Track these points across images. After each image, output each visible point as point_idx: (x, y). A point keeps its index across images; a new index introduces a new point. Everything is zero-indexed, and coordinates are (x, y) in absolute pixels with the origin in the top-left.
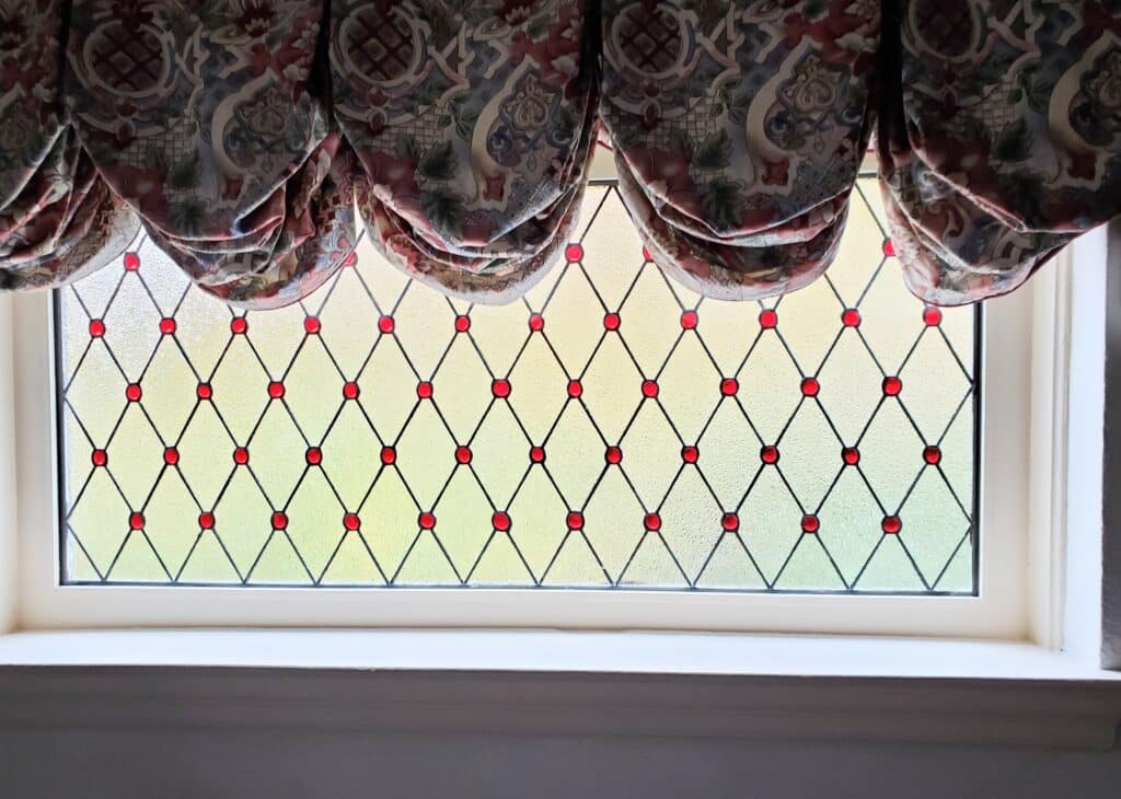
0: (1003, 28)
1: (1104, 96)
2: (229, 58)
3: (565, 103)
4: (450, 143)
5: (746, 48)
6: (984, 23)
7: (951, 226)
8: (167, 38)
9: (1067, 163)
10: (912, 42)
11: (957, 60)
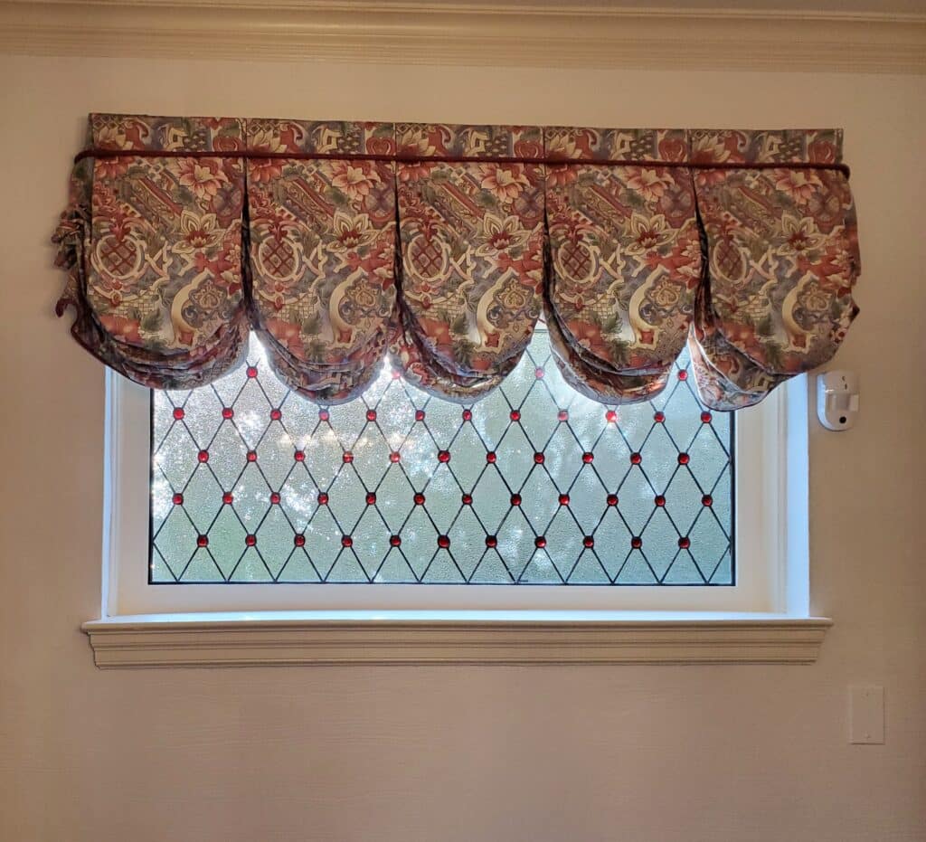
0: (758, 266)
1: (808, 304)
2: (338, 260)
3: (535, 296)
4: (464, 314)
5: (627, 268)
6: (748, 263)
7: (733, 368)
8: (297, 247)
9: (792, 339)
10: (716, 272)
11: (737, 282)
